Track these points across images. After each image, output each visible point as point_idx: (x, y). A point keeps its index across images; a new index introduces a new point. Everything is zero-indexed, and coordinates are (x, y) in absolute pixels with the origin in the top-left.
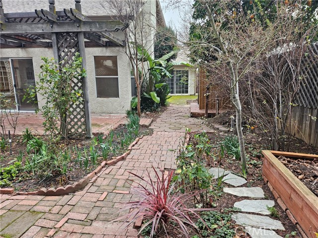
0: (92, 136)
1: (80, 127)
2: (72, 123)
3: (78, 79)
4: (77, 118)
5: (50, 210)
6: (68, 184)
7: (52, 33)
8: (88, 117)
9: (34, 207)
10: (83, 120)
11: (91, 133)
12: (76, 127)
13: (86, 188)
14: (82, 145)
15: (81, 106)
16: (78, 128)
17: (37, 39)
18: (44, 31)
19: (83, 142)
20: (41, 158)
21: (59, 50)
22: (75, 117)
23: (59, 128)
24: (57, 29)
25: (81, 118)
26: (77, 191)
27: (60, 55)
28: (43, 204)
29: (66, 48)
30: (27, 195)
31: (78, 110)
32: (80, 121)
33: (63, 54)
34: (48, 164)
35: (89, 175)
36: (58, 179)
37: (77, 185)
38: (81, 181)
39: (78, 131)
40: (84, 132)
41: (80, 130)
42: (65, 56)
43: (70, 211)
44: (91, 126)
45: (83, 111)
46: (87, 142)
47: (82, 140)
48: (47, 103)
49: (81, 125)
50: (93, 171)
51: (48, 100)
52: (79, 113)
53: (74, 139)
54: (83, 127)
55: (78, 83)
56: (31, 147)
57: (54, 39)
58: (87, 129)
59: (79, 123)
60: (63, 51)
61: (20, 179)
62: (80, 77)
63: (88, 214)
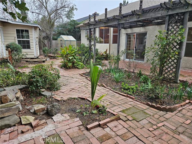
0: (179, 82)
1: (171, 74)
2: (166, 71)
3: (177, 43)
4: (170, 68)
5: (153, 115)
6: (163, 105)
7: (167, 15)
8: (179, 69)
9: (145, 110)
10: (174, 70)
11: (178, 80)
12: (168, 74)
13: (175, 112)
14: (171, 86)
15: (175, 61)
16: (170, 75)
17: (153, 20)
18: (162, 15)
19: (171, 84)
20: (147, 87)
21: (169, 25)
22: (169, 67)
23: (158, 72)
24: (170, 13)
25: (173, 69)
26: (169, 112)
27: (169, 28)
28: (149, 110)
29: (174, 23)
30: (141, 103)
31: (173, 63)
32: (172, 70)
33: (170, 28)
34: (153, 90)
35: (177, 105)
36: (157, 100)
37: (169, 108)
38: (172, 107)
39: (169, 76)
40: (173, 78)
41: (170, 76)
42: (172, 29)
43: (165, 121)
44: (179, 75)
45: (176, 64)
46: (174, 85)
47: (171, 83)
48: (154, 57)
49: (172, 73)
50: (179, 104)
51: (155, 55)
52: (172, 65)
53: (165, 81)
54: (173, 75)
55: (176, 46)
56: (142, 80)
57: (167, 19)
58: (176, 77)
59: (171, 72)
60: (171, 26)
61: (137, 94)
62: (179, 42)
63: (177, 128)
